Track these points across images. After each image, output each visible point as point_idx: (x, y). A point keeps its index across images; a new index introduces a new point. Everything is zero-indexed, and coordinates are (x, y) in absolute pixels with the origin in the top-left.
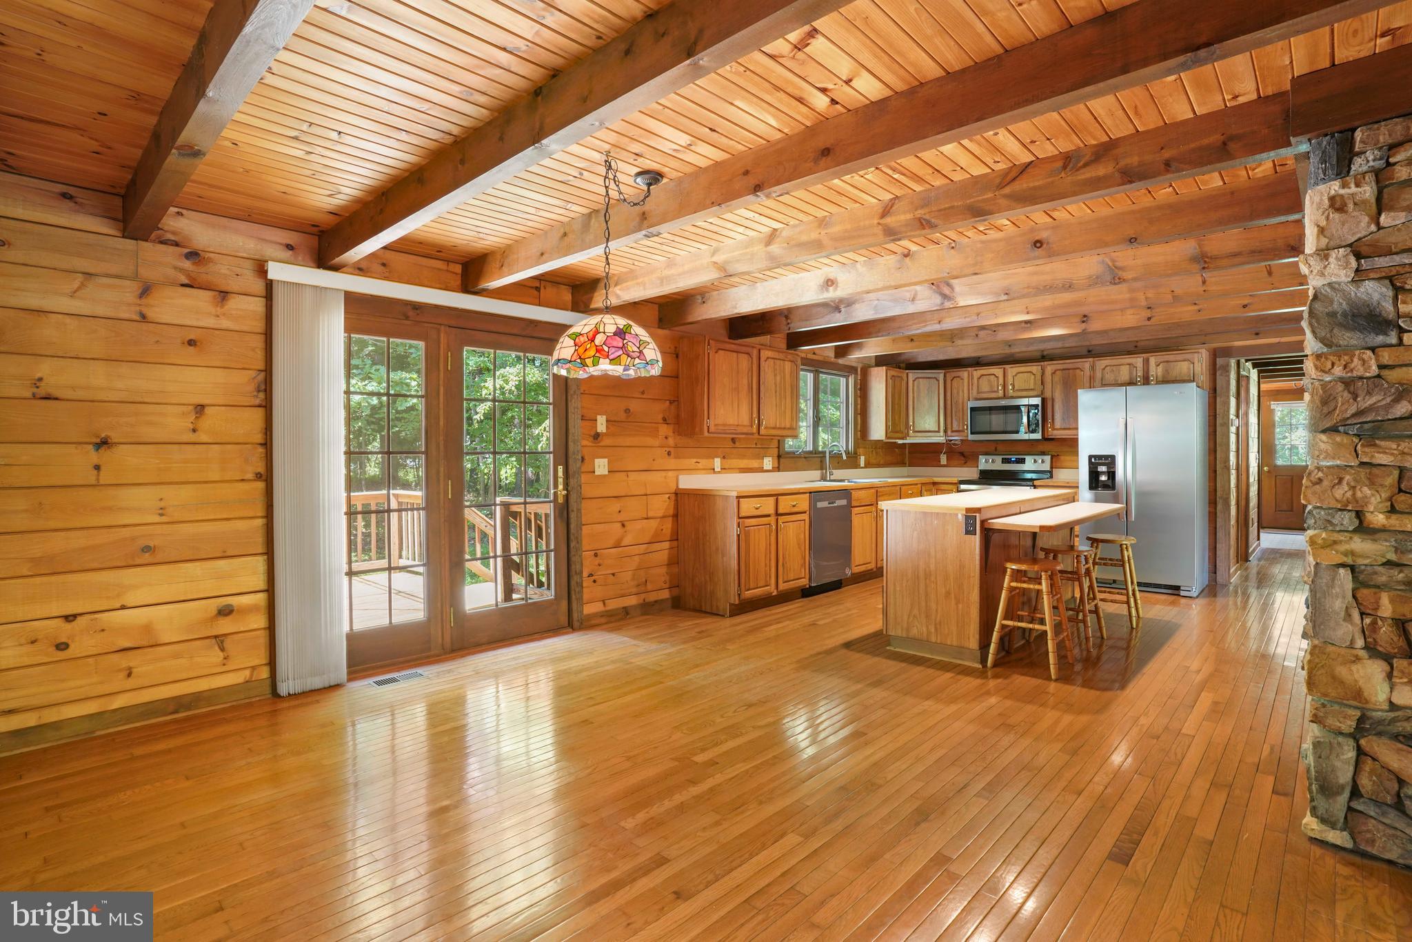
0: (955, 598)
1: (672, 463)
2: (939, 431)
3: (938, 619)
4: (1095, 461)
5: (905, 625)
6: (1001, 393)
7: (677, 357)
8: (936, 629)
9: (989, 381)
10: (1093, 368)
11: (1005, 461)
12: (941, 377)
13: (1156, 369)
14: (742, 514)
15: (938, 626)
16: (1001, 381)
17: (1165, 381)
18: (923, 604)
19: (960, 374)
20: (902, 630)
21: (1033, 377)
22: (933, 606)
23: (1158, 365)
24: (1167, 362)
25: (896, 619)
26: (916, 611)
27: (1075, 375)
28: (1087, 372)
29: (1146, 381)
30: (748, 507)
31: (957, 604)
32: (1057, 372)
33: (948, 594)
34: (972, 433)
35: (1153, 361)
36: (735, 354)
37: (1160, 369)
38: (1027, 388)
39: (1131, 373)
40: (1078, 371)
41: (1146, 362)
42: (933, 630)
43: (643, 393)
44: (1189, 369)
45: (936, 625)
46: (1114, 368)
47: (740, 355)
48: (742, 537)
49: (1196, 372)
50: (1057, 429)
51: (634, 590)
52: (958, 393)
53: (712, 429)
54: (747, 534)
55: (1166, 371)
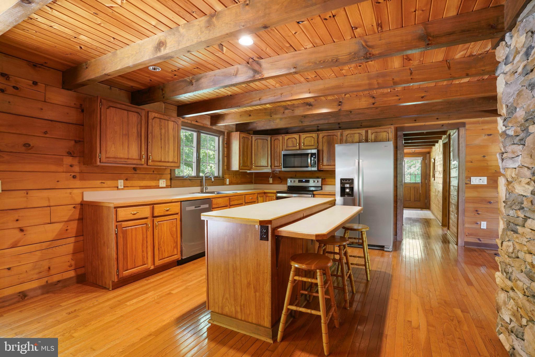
0: (254, 288)
1: (77, 183)
2: (268, 166)
3: (242, 303)
4: (343, 181)
5: (220, 305)
6: (298, 147)
7: (83, 111)
8: (241, 309)
9: (292, 141)
10: (342, 135)
11: (300, 181)
12: (269, 139)
13: (371, 136)
14: (120, 219)
15: (242, 307)
16: (298, 141)
17: (376, 140)
18: (232, 290)
19: (278, 137)
20: (219, 308)
21: (313, 139)
22: (239, 291)
23: (372, 134)
24: (376, 132)
25: (214, 299)
26: (227, 295)
27: (333, 139)
28: (339, 137)
29: (367, 141)
30: (123, 214)
31: (255, 292)
32: (325, 137)
33: (249, 284)
34: (284, 167)
35: (370, 132)
36: (125, 112)
37: (373, 136)
38: (311, 145)
39: (359, 138)
40: (335, 136)
41: (367, 132)
42: (239, 310)
43: (46, 133)
44: (386, 136)
45: (241, 306)
46: (352, 135)
47: (130, 113)
48: (120, 235)
49: (390, 138)
50: (324, 166)
51: (36, 276)
52: (277, 147)
53: (104, 159)
54: (125, 233)
55: (376, 137)
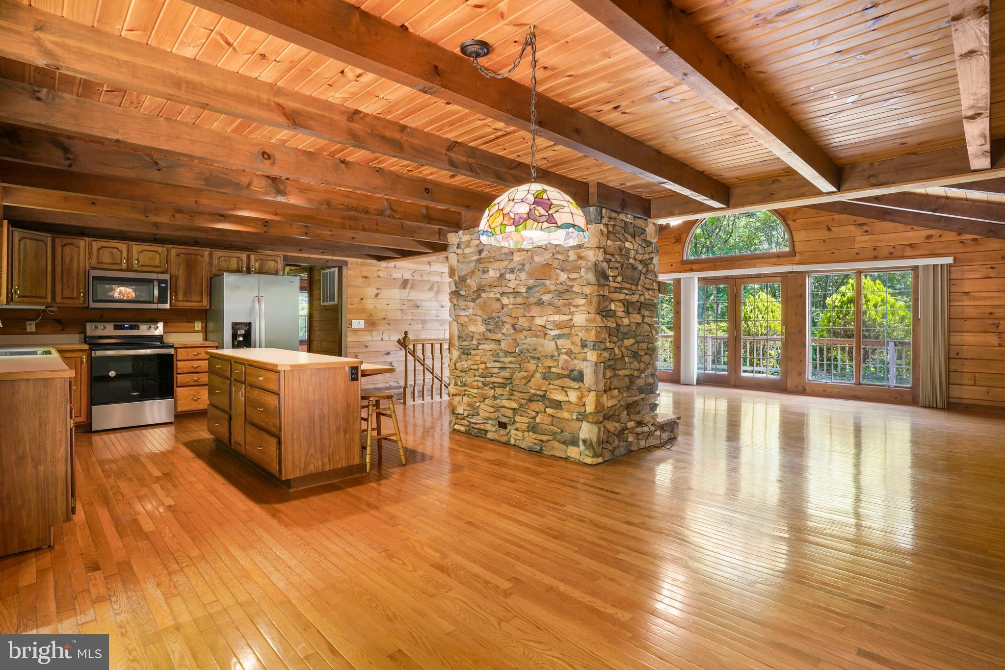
0: (344, 431)
2: (46, 298)
3: (331, 452)
4: (235, 326)
5: (303, 465)
6: (124, 266)
8: (329, 459)
9: (112, 253)
10: (211, 255)
11: (116, 328)
12: (49, 240)
13: (255, 264)
15: (331, 457)
16: (125, 254)
17: (260, 272)
18: (318, 443)
19: (75, 241)
20: (300, 471)
21: (158, 256)
22: (327, 441)
23: (256, 261)
24: (262, 259)
25: (294, 464)
26: (312, 451)
27: (196, 260)
28: (207, 259)
29: (249, 271)
31: (345, 435)
32: (181, 255)
33: (338, 429)
34: (94, 301)
35: (253, 257)
37: (257, 264)
38: (153, 264)
39: (238, 264)
40: (199, 257)
41: (249, 257)
42: (327, 461)
44: (274, 266)
45: (329, 456)
46: (227, 259)
49: (279, 269)
50: (179, 301)
52: (72, 260)
55: (261, 266)
